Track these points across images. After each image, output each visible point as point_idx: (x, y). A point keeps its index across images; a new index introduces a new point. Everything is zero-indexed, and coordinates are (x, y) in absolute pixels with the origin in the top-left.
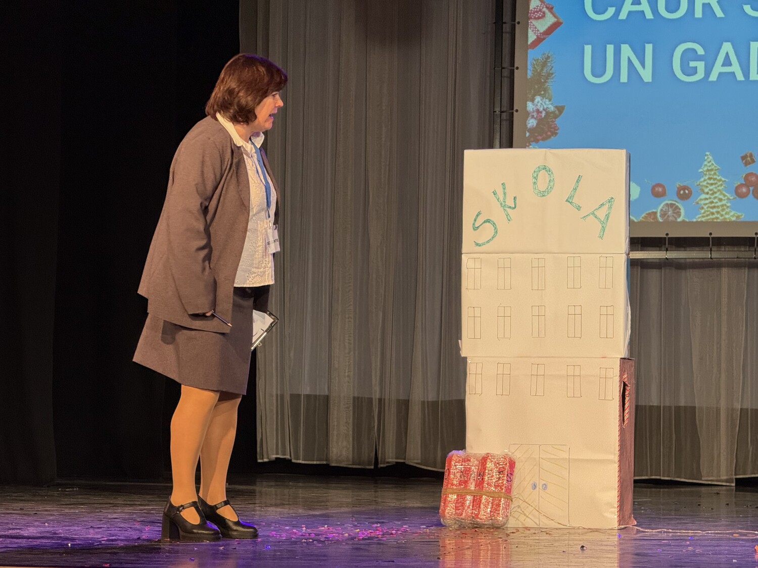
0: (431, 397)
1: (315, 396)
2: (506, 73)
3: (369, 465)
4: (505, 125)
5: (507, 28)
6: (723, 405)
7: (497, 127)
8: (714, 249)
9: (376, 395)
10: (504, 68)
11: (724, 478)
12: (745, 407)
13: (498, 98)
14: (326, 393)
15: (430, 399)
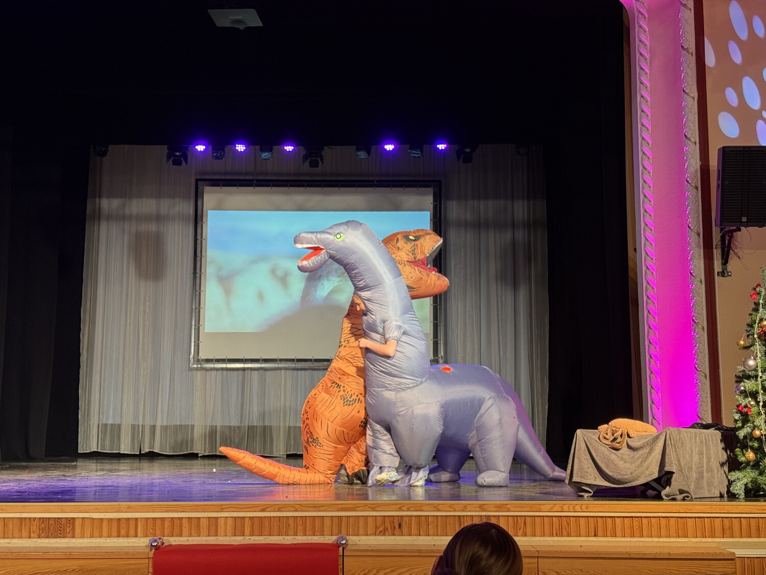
0: (165, 424)
1: (115, 424)
2: (198, 293)
3: (137, 452)
4: (198, 314)
5: (198, 275)
6: (281, 424)
7: (194, 314)
8: (279, 362)
9: (141, 423)
10: (196, 291)
11: (282, 454)
12: (290, 425)
13: (194, 303)
14: (119, 423)
15: (164, 425)
